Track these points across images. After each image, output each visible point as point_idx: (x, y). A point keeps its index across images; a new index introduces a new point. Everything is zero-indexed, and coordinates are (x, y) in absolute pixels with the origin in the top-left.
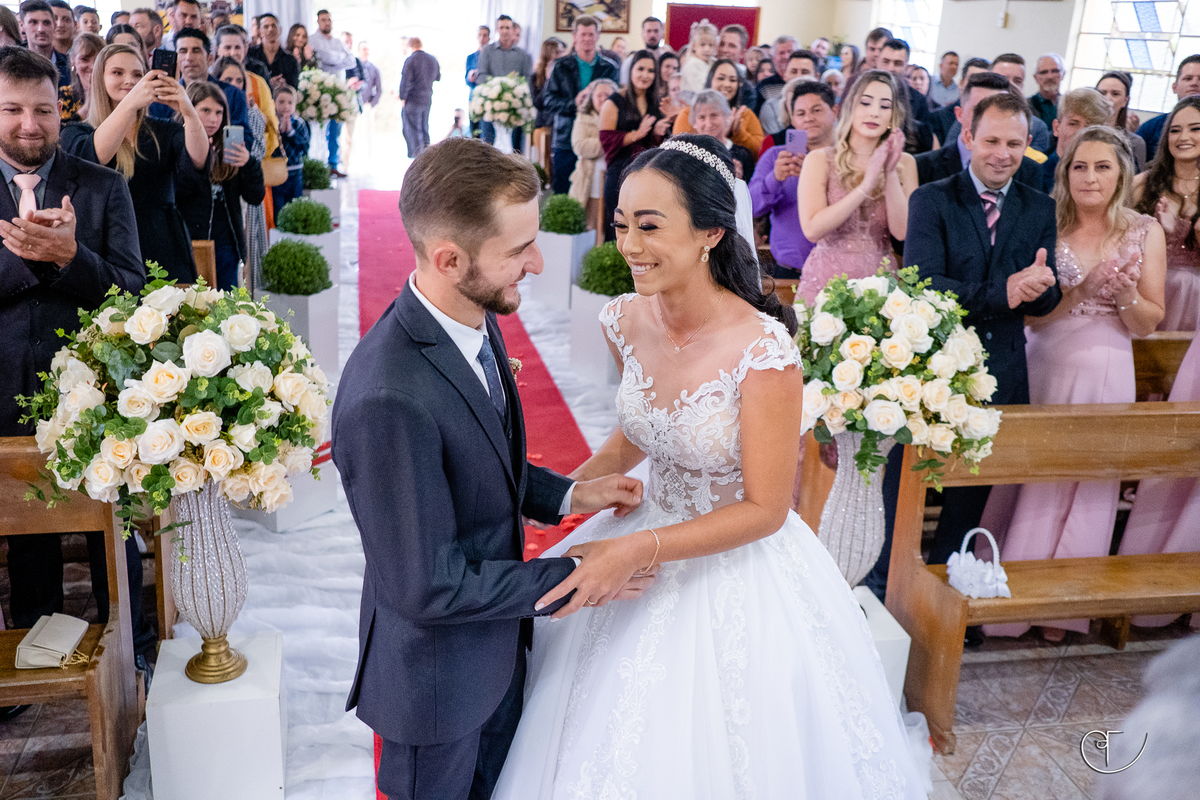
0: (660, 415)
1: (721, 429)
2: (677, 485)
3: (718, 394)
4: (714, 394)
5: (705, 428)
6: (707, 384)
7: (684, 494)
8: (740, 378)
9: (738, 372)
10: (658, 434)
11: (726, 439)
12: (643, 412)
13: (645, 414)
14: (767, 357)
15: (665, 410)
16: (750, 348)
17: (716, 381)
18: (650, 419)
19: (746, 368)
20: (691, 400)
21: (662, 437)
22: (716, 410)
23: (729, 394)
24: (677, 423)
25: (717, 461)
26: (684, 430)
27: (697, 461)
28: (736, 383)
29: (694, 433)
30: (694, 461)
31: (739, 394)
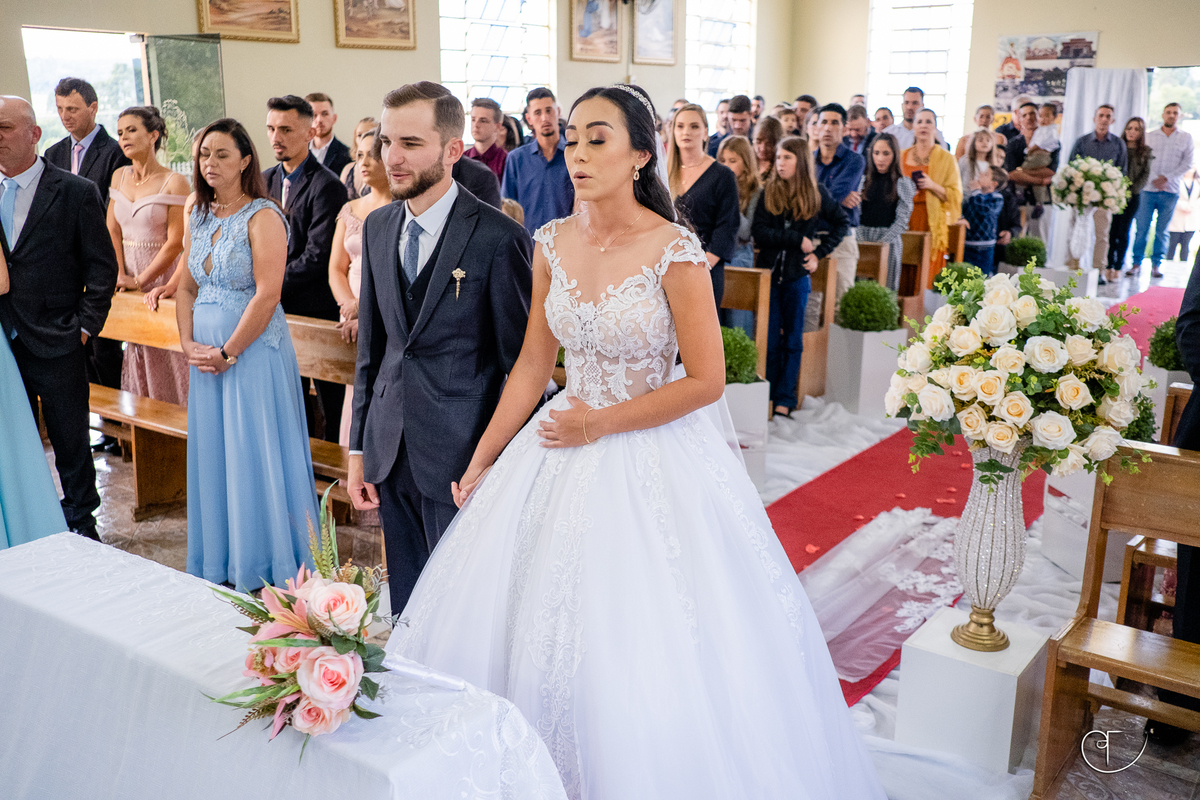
0: (587, 309)
1: (642, 315)
2: (595, 374)
3: (642, 286)
4: (639, 285)
5: (629, 313)
6: (631, 279)
7: (601, 381)
8: (663, 271)
9: (660, 266)
10: (585, 324)
11: (645, 323)
12: (569, 307)
13: (573, 309)
14: (685, 253)
15: (591, 303)
16: (670, 246)
17: (639, 276)
18: (577, 311)
19: (668, 262)
20: (618, 292)
21: (588, 326)
22: (639, 299)
23: (650, 286)
24: (603, 312)
25: (636, 343)
26: (610, 315)
27: (619, 343)
28: (658, 276)
29: (619, 317)
30: (616, 343)
31: (659, 286)
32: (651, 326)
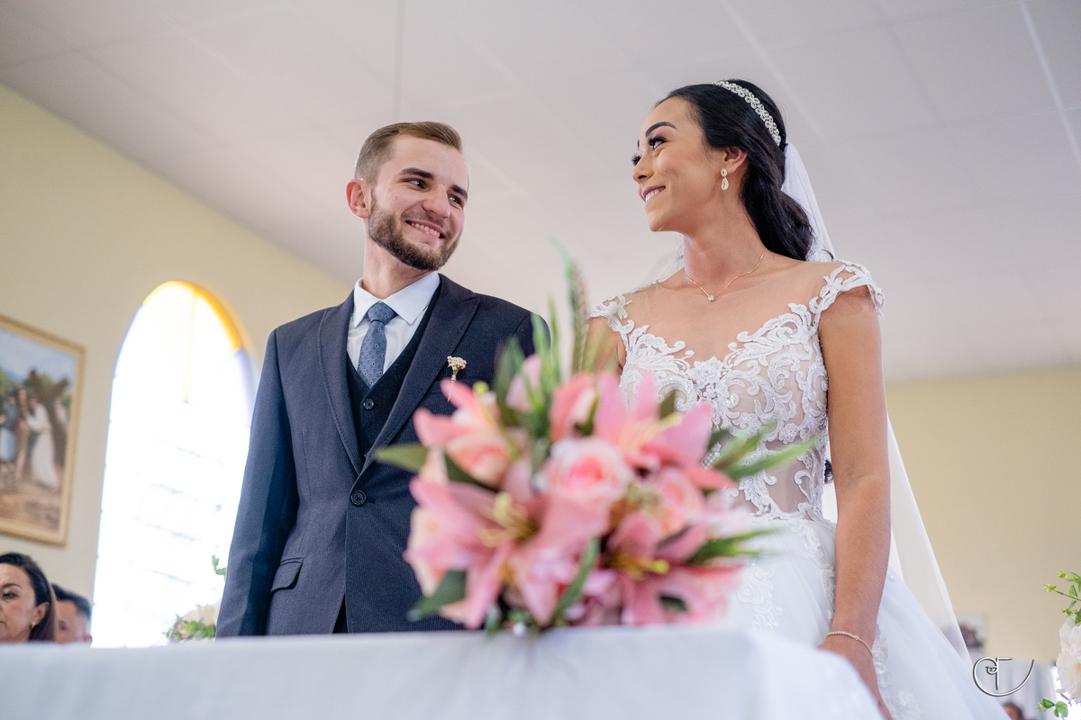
0: (707, 367)
1: (798, 362)
3: (792, 326)
4: (787, 325)
5: (779, 357)
6: (775, 318)
8: (820, 310)
9: (818, 301)
10: (704, 390)
12: (677, 370)
13: (682, 373)
15: (714, 359)
16: (834, 274)
17: (788, 313)
18: (691, 373)
19: (834, 293)
20: (757, 336)
21: (710, 392)
22: (789, 341)
23: (802, 328)
24: (736, 363)
25: (787, 406)
26: (749, 365)
27: (764, 405)
28: (813, 315)
29: (765, 363)
30: (758, 407)
31: (814, 330)
32: (809, 381)
